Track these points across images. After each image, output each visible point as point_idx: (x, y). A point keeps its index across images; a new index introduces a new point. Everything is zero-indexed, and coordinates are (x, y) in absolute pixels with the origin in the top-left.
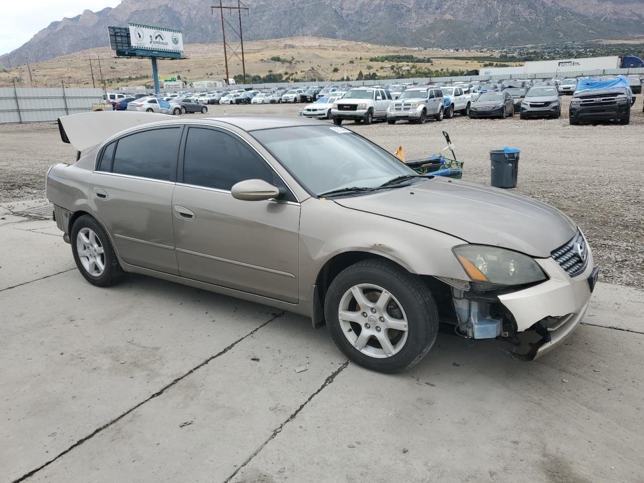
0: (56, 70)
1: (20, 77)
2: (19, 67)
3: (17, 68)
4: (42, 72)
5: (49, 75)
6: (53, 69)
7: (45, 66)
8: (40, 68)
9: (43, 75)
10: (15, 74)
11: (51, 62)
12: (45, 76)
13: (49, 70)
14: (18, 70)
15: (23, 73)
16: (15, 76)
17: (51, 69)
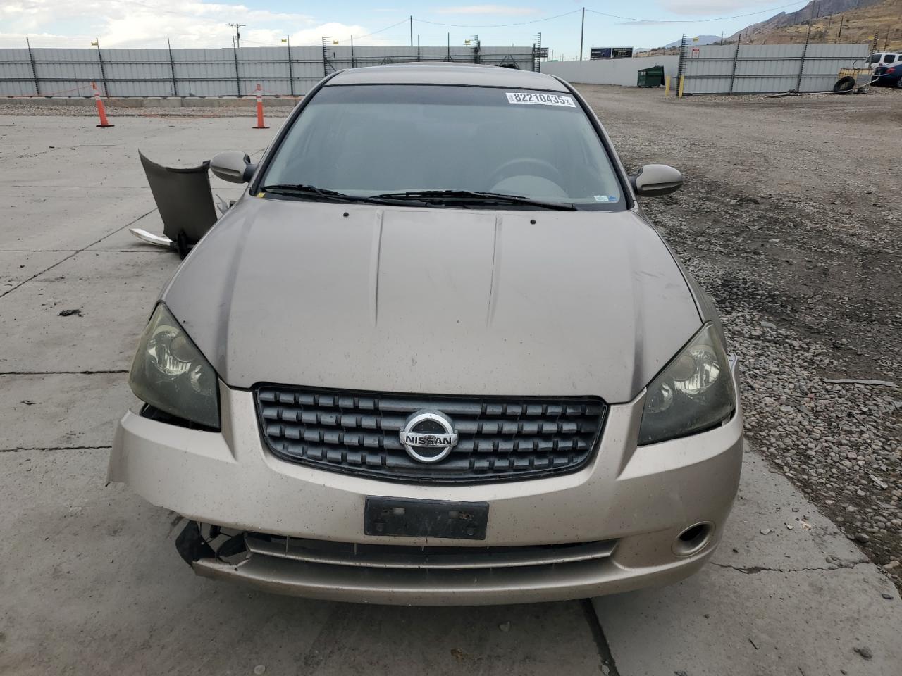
0: (880, 19)
1: (826, 31)
2: (829, 17)
3: (826, 18)
4: (859, 23)
5: (867, 27)
6: (877, 17)
7: (866, 14)
8: (859, 18)
9: (859, 28)
10: (820, 27)
11: (878, 8)
12: (860, 28)
13: (871, 20)
14: (827, 20)
15: (832, 25)
16: (819, 30)
17: (873, 17)
